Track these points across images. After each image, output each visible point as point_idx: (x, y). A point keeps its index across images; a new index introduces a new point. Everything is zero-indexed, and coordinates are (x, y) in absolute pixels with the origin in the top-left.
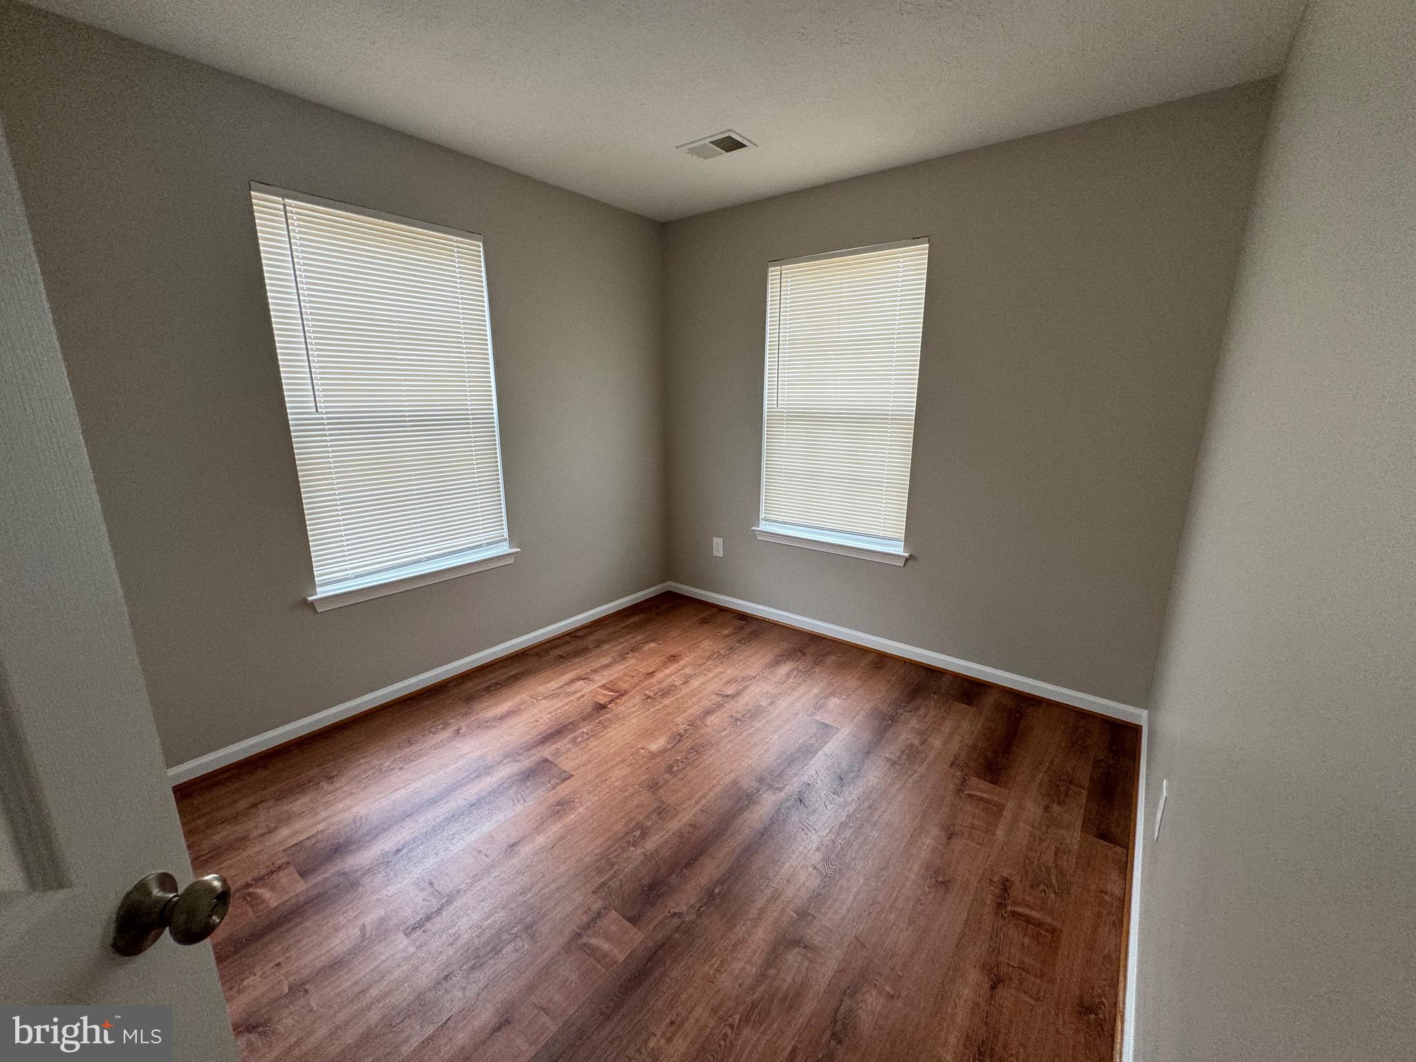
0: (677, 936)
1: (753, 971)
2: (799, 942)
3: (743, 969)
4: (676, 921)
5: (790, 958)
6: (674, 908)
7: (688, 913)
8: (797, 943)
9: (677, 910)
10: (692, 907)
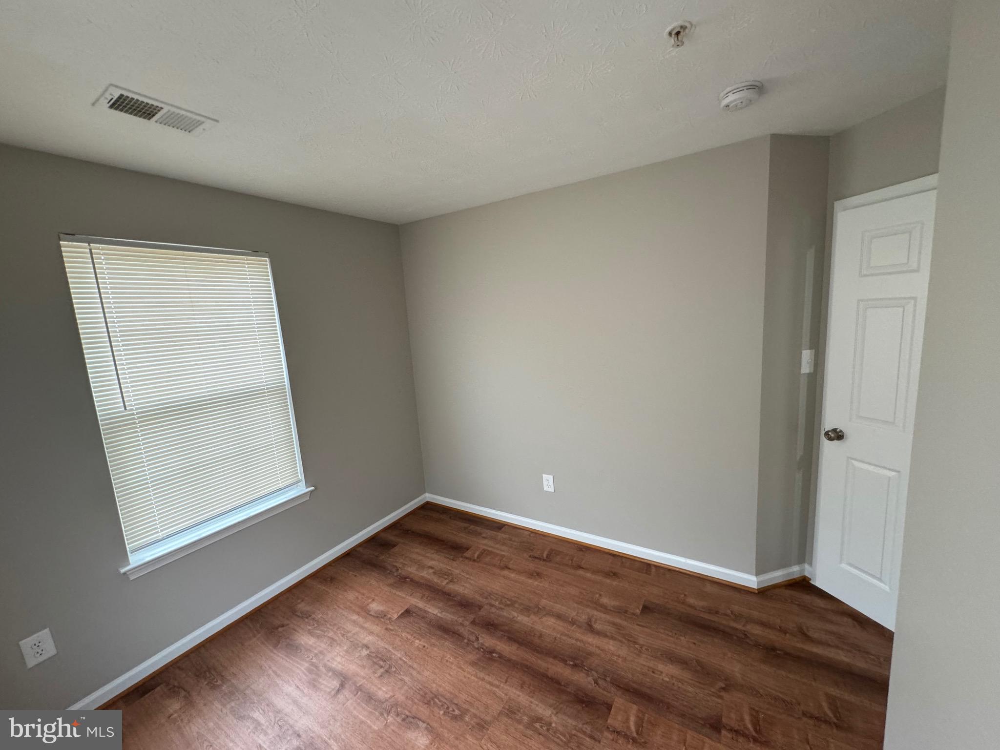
0: (608, 679)
1: (611, 642)
2: (588, 624)
3: (613, 646)
4: (600, 682)
5: (598, 628)
6: (592, 685)
7: (592, 676)
8: (590, 626)
9: (593, 683)
10: (588, 675)
